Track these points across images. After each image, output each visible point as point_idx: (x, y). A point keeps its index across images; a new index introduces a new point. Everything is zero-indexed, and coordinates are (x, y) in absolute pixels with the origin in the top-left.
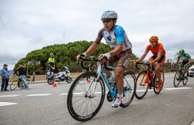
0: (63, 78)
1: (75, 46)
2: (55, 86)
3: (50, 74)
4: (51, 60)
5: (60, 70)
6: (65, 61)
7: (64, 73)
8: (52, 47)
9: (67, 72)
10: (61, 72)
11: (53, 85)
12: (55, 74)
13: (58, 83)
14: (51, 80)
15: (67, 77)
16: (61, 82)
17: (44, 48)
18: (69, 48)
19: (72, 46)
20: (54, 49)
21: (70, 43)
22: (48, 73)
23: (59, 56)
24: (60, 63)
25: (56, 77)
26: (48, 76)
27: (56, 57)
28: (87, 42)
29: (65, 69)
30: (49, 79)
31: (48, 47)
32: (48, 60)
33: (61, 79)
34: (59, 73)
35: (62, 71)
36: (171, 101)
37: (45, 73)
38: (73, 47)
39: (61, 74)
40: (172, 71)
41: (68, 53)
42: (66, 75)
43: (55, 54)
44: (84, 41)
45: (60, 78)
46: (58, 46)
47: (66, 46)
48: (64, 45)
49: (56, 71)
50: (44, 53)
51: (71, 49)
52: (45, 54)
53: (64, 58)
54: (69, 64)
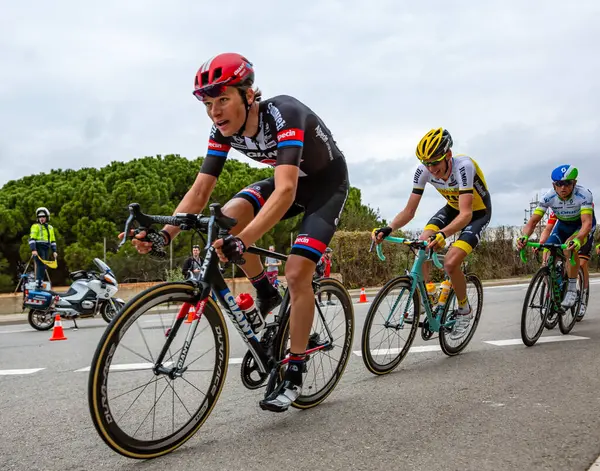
0: (89, 304)
1: (134, 175)
2: (59, 334)
3: (39, 288)
4: (38, 233)
5: (78, 273)
6: (97, 236)
7: (95, 284)
8: (42, 179)
9: (105, 282)
10: (84, 282)
11: (50, 334)
12: (57, 290)
13: (71, 323)
14: (40, 313)
15: (105, 302)
16: (80, 322)
17: (12, 183)
18: (111, 183)
19: (125, 177)
20: (51, 188)
21: (115, 166)
22: (31, 286)
23: (71, 217)
24: (76, 245)
25: (64, 300)
26: (32, 296)
27: (62, 220)
28: (184, 162)
29: (96, 269)
30: (34, 310)
31: (28, 181)
32: (28, 231)
33: (81, 310)
34: (75, 286)
35: (85, 276)
36: (510, 390)
37: (16, 286)
38: (128, 182)
39: (81, 288)
40: (517, 272)
41: (107, 203)
42: (101, 294)
43: (55, 209)
44: (171, 158)
45: (77, 305)
46: (69, 175)
47: (100, 175)
48: (92, 171)
49: (62, 277)
50: (12, 205)
51: (118, 187)
52: (17, 211)
53: (94, 223)
54: (112, 247)
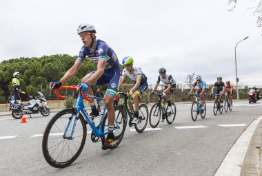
0: (36, 109)
1: (52, 61)
2: (24, 121)
5: (31, 97)
6: (39, 83)
7: (38, 101)
8: (17, 61)
9: (42, 101)
10: (33, 100)
11: (20, 120)
12: (23, 102)
13: (29, 116)
14: (17, 112)
15: (42, 108)
16: (32, 115)
17: (4, 61)
18: (43, 64)
19: (49, 61)
20: (20, 64)
21: (45, 57)
22: (13, 102)
23: (29, 75)
24: (31, 86)
25: (26, 107)
26: (13, 106)
27: (25, 76)
28: (70, 57)
29: (39, 95)
30: (14, 111)
31: (11, 61)
33: (33, 111)
34: (30, 102)
35: (34, 98)
37: (7, 101)
38: (50, 63)
39: (33, 103)
41: (42, 71)
42: (40, 105)
43: (22, 72)
44: (65, 55)
45: (31, 109)
46: (27, 60)
47: (40, 60)
48: (36, 59)
49: (25, 98)
50: (5, 69)
51: (46, 65)
52: (7, 72)
53: (37, 78)
54: (44, 87)
